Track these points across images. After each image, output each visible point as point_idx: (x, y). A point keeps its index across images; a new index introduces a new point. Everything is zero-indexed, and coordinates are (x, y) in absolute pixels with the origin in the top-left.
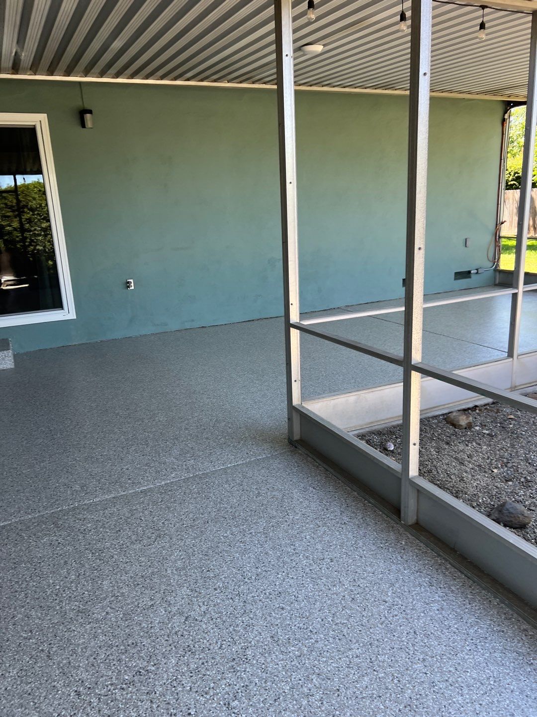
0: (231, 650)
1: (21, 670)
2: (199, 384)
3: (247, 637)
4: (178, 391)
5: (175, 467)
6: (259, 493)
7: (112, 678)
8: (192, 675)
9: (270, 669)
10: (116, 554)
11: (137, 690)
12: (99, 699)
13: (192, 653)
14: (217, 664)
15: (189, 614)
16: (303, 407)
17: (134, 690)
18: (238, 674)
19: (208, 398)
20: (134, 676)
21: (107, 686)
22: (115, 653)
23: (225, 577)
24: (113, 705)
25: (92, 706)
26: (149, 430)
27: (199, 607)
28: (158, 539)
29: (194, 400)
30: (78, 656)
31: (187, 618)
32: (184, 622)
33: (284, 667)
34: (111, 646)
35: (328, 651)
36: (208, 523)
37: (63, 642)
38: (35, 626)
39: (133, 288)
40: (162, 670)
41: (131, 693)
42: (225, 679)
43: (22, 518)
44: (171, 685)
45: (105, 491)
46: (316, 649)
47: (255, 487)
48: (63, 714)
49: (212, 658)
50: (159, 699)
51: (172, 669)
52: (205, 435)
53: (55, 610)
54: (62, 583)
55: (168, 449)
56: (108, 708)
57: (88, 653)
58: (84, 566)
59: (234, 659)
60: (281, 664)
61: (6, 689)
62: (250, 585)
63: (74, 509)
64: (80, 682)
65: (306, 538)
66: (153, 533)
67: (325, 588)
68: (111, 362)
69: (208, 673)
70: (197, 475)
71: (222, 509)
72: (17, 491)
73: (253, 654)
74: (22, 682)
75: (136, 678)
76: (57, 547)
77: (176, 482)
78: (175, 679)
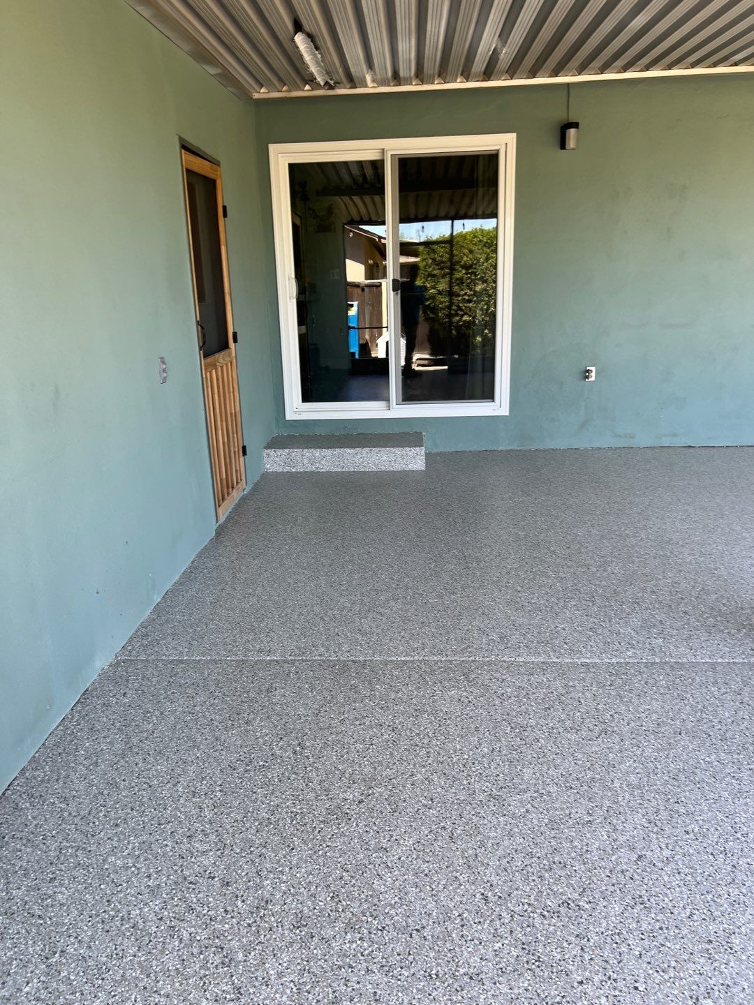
0: (707, 926)
1: (419, 842)
2: (678, 532)
3: (733, 918)
4: (643, 536)
5: (634, 642)
7: (530, 896)
8: (643, 937)
10: (543, 739)
11: (563, 926)
12: (511, 916)
13: (645, 907)
14: (682, 938)
15: (644, 853)
17: (559, 924)
18: (716, 964)
19: (690, 554)
20: (559, 906)
21: (523, 904)
22: (535, 866)
23: (703, 821)
24: (530, 932)
25: (502, 921)
26: (597, 583)
27: (659, 849)
28: (603, 735)
29: (669, 554)
30: (487, 851)
31: (640, 857)
32: (635, 861)
34: (531, 855)
36: (680, 734)
37: (470, 826)
38: (437, 795)
39: (593, 379)
41: (554, 926)
42: (694, 963)
43: (427, 658)
44: (612, 939)
45: (531, 651)
48: (465, 916)
49: (676, 927)
50: (593, 951)
51: (613, 918)
52: (682, 608)
53: (461, 784)
54: (471, 753)
55: (625, 615)
56: (523, 933)
57: (500, 853)
58: (499, 740)
59: (710, 941)
61: (400, 858)
63: (490, 663)
64: (489, 884)
66: (596, 725)
68: (548, 479)
69: (668, 944)
70: (666, 662)
71: (705, 721)
72: (423, 623)
73: (742, 946)
74: (418, 857)
75: (562, 909)
76: (467, 705)
77: (633, 663)
78: (618, 933)
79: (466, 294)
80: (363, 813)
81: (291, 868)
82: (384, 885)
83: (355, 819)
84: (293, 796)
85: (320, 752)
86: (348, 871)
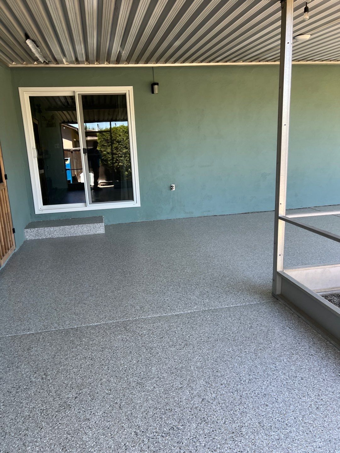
0: (231, 426)
1: (104, 412)
2: (212, 252)
3: (242, 420)
4: (199, 255)
5: (197, 302)
6: (251, 326)
7: (156, 428)
8: (206, 437)
9: (257, 444)
10: (160, 352)
11: (171, 439)
12: (148, 440)
13: (206, 422)
14: (222, 433)
15: (204, 397)
16: (284, 273)
17: (170, 439)
18: (236, 443)
19: (217, 261)
20: (169, 430)
21: (153, 433)
22: (159, 413)
23: (228, 378)
24: (157, 445)
25: (144, 443)
26: (181, 277)
27: (211, 394)
28: (186, 346)
29: (209, 262)
30: (137, 410)
31: (203, 399)
32: (201, 402)
33: (267, 445)
34: (156, 408)
35: (298, 440)
36: (217, 341)
37: (128, 400)
38: (113, 387)
39: (174, 190)
40: (187, 430)
41: (168, 440)
42: (227, 444)
43: (107, 322)
44: (193, 441)
45: (154, 312)
46: (290, 437)
47: (249, 322)
48: (127, 444)
49: (219, 429)
50: (185, 448)
51: (193, 430)
52: (216, 285)
53: (124, 380)
54: (128, 364)
55: (193, 290)
56: (154, 447)
57: (143, 410)
58: (141, 356)
59: (233, 433)
60: (265, 442)
61: (95, 422)
62: (245, 385)
63: (136, 320)
64: (138, 426)
65: (283, 361)
66: (182, 342)
67: (297, 397)
68: (159, 233)
69: (216, 438)
70: (211, 310)
71: (227, 333)
72: (105, 306)
73: (246, 432)
74: (104, 420)
75: (171, 431)
76: (126, 342)
77: (197, 312)
78: (195, 437)
79: (119, 153)
80: (77, 403)
81: (41, 438)
82: (88, 437)
83: (74, 407)
84: (42, 401)
85: (55, 376)
86: (70, 434)
